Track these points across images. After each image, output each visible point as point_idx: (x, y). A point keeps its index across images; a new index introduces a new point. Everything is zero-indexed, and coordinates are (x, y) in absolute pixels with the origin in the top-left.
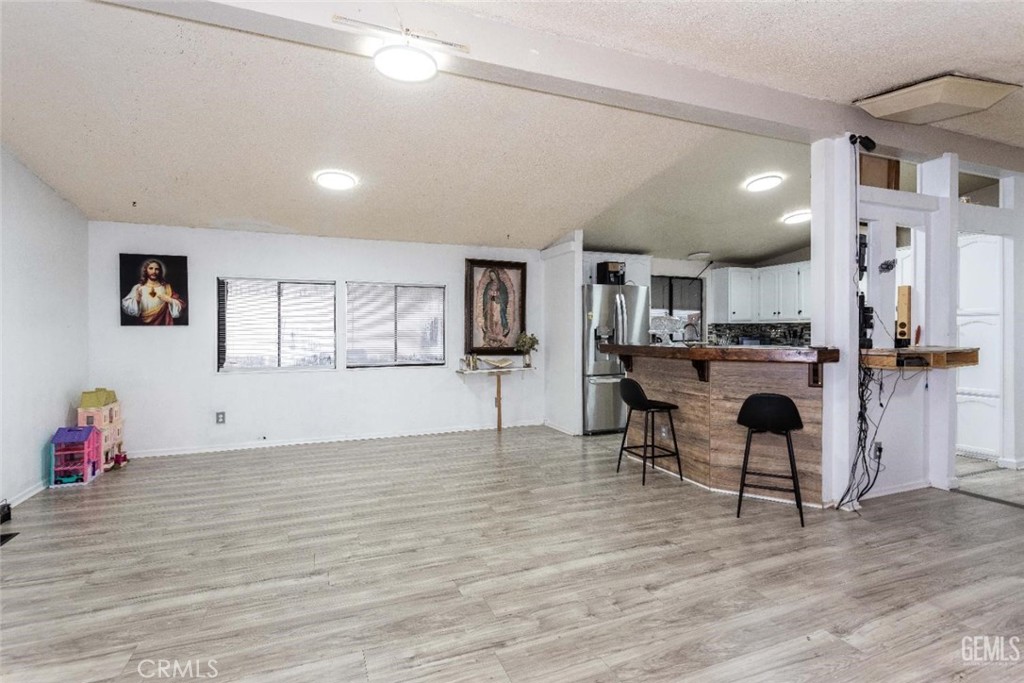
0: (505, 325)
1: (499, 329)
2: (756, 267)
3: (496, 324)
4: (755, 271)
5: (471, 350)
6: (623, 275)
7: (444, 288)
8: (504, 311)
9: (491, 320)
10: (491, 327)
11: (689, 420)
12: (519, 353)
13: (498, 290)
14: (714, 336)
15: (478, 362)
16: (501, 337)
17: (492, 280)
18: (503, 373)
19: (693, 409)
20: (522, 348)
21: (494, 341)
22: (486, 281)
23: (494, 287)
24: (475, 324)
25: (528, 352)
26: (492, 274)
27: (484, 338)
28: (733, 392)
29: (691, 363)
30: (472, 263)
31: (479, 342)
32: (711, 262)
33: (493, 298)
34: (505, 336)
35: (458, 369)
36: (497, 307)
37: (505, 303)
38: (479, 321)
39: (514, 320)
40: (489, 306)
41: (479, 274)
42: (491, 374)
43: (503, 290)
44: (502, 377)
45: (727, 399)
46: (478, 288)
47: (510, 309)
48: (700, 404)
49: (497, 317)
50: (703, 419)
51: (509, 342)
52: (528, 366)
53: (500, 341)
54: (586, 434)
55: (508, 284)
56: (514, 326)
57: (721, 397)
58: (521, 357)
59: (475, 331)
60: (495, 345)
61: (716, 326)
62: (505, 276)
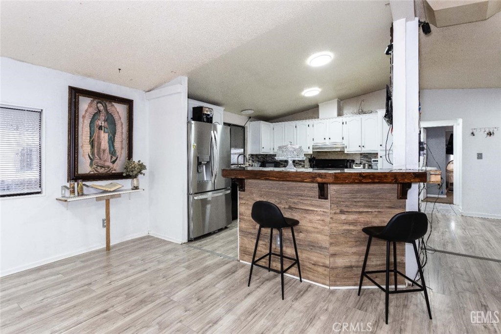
0: (113, 153)
1: (107, 156)
2: (272, 122)
3: (104, 151)
4: (272, 125)
5: (74, 176)
6: (212, 118)
7: (41, 112)
8: (112, 141)
9: (99, 148)
10: (99, 154)
11: (307, 231)
12: (128, 177)
13: (105, 121)
14: (251, 161)
15: (84, 188)
16: (108, 164)
17: (99, 111)
18: (112, 197)
19: (311, 221)
20: (131, 172)
21: (102, 167)
22: (93, 111)
23: (102, 117)
24: (80, 150)
25: (136, 176)
26: (99, 105)
27: (91, 165)
28: (347, 206)
29: (317, 185)
30: (75, 93)
31: (85, 167)
32: (250, 118)
33: (100, 128)
34: (114, 162)
35: (60, 197)
36: (104, 137)
37: (113, 133)
38: (85, 148)
39: (122, 148)
40: (96, 134)
41: (85, 104)
42: (98, 199)
43: (111, 121)
44: (111, 201)
45: (342, 212)
46: (84, 117)
47: (118, 139)
48: (319, 218)
49: (105, 144)
50: (323, 230)
51: (118, 167)
52: (136, 188)
53: (108, 167)
54: (190, 240)
55: (116, 117)
56: (122, 154)
57: (338, 211)
58: (129, 181)
59: (81, 158)
60: (102, 171)
61: (252, 155)
62: (113, 109)
